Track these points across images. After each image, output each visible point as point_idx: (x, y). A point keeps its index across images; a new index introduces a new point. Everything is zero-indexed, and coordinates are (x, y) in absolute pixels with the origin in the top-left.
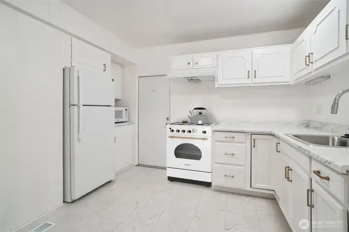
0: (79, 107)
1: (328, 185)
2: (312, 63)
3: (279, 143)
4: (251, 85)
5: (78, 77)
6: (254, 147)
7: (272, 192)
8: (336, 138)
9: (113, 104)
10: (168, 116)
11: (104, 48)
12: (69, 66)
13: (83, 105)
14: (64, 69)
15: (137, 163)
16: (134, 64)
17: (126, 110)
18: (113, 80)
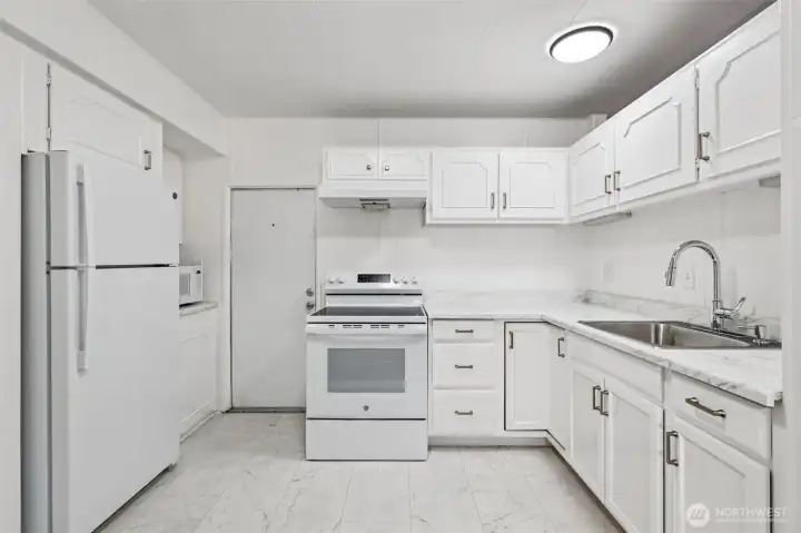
0: (81, 273)
1: (723, 427)
2: (619, 190)
3: (563, 339)
4: (497, 222)
5: (80, 185)
6: (512, 347)
7: (545, 434)
8: (662, 326)
9: (174, 258)
10: (310, 286)
11: (145, 105)
12: (42, 148)
13: (98, 267)
14: (23, 156)
15: (226, 406)
16: (220, 155)
17: (199, 272)
18: (175, 196)
